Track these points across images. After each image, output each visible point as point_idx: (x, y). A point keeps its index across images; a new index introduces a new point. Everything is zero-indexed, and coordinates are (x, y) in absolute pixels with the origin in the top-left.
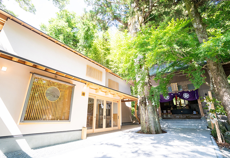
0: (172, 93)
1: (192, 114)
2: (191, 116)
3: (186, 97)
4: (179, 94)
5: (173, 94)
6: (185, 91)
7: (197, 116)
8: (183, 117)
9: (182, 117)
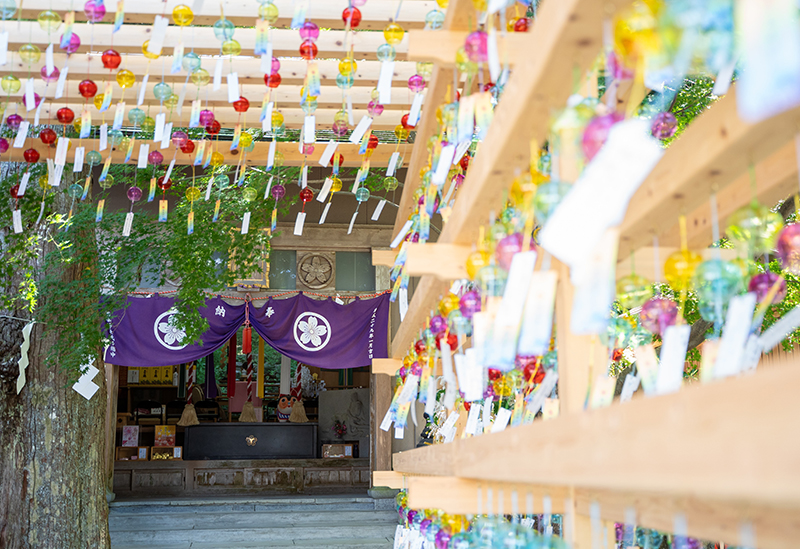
0: (219, 301)
1: (319, 462)
2: (314, 474)
3: (310, 344)
4: (270, 312)
5: (227, 307)
6: (314, 298)
7: (345, 475)
8: (257, 480)
9: (253, 483)
